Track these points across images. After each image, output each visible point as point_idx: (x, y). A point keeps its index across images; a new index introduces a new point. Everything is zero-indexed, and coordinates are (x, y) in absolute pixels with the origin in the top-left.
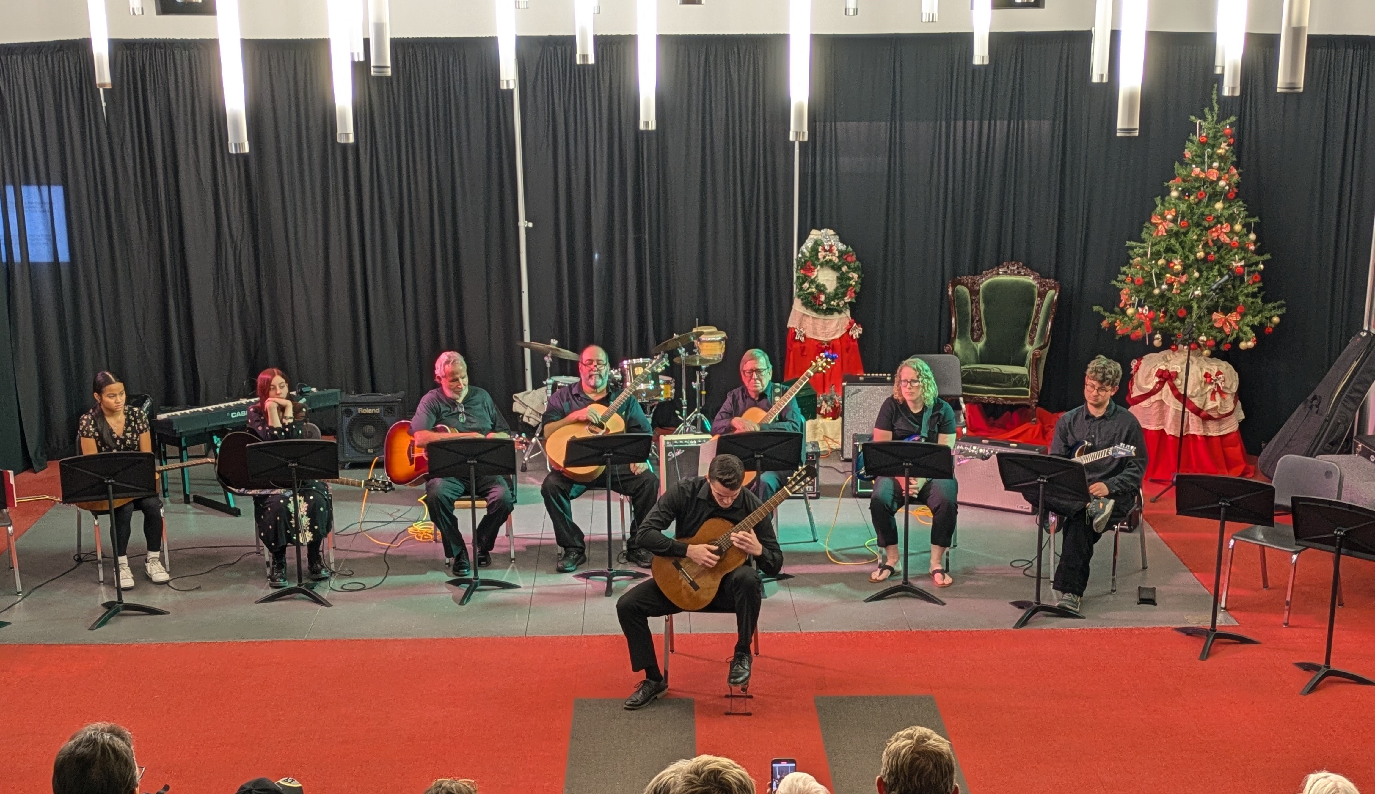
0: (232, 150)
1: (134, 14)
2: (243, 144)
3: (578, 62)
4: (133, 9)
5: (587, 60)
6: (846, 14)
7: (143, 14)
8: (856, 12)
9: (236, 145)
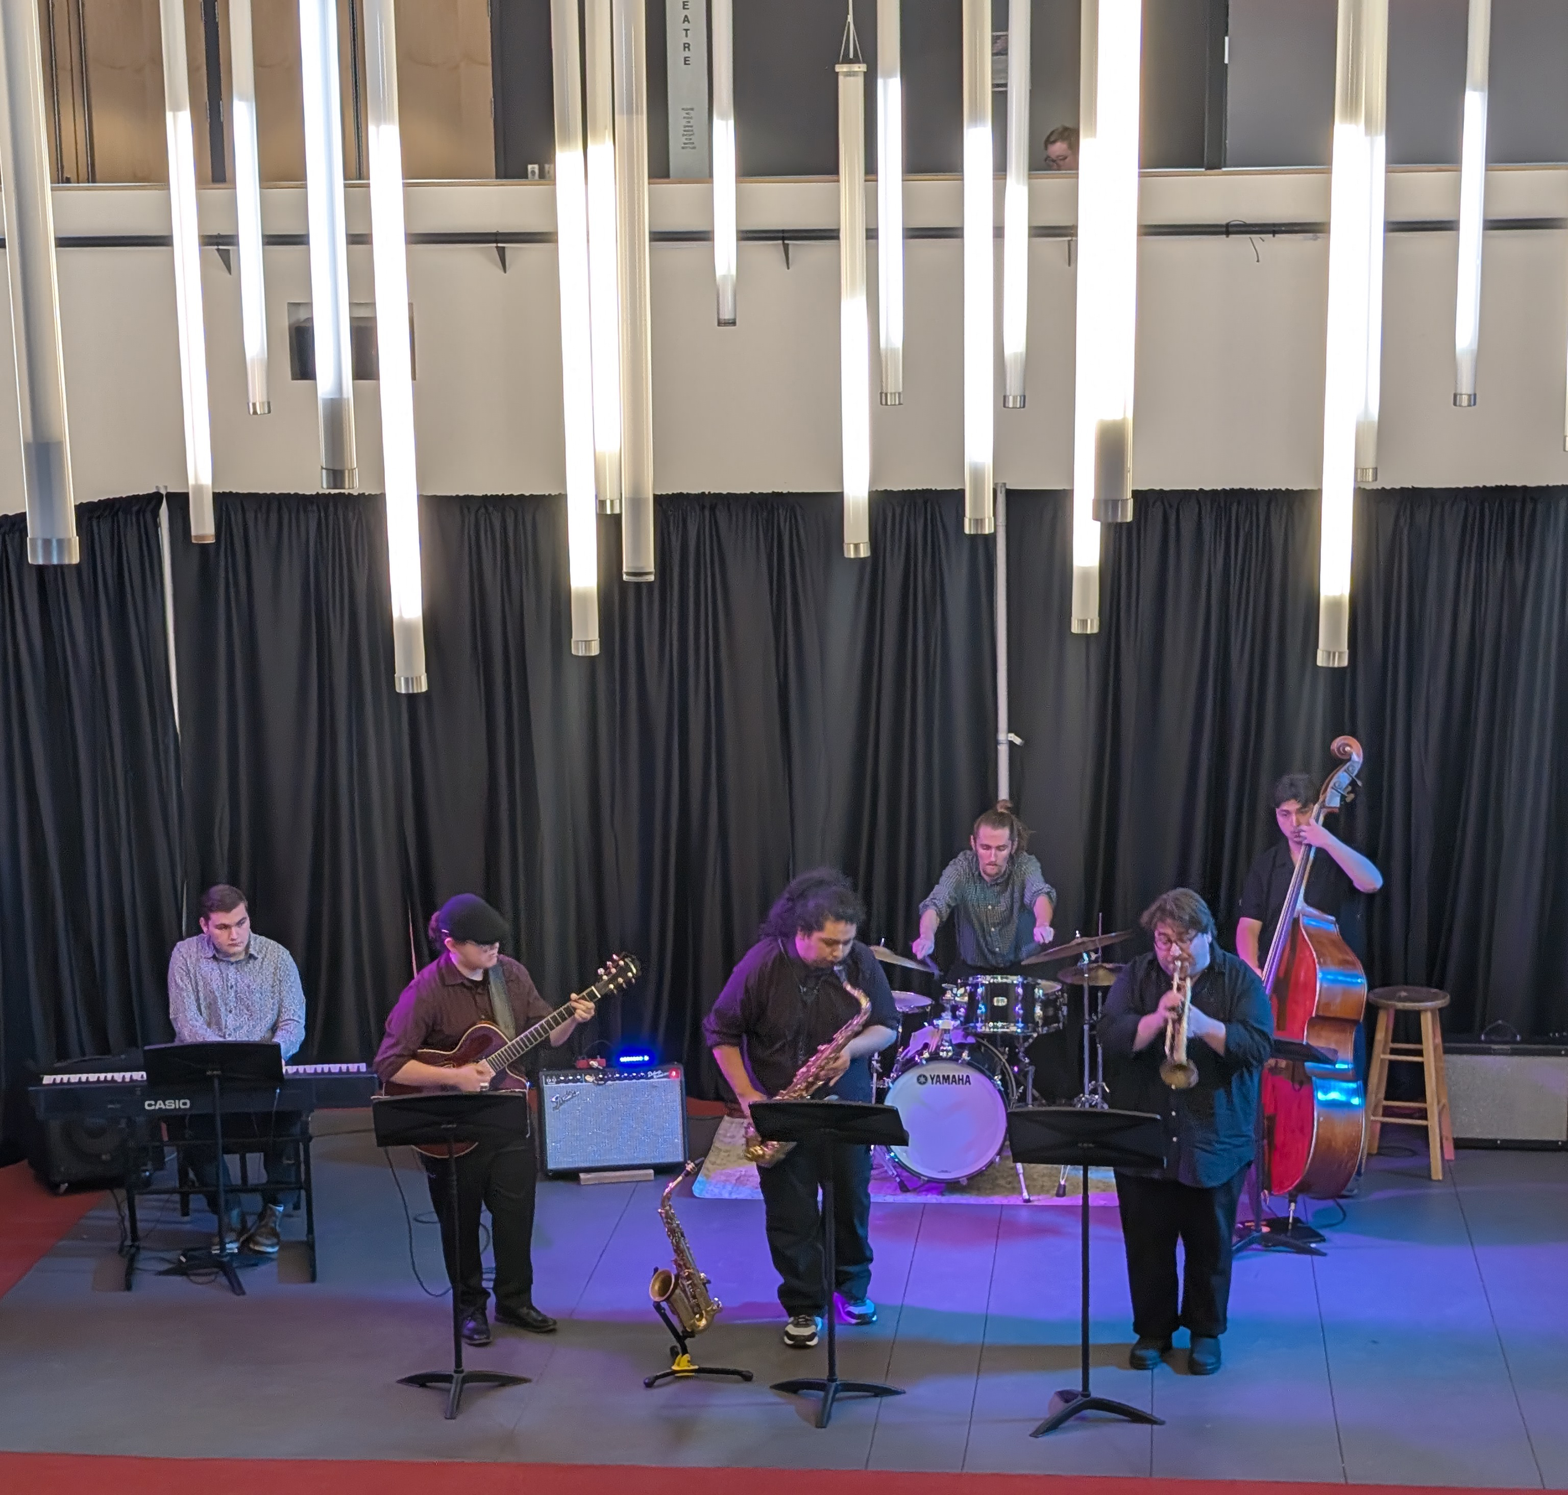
0: (401, 688)
1: (255, 413)
2: (419, 679)
3: (967, 531)
4: (254, 405)
5: (982, 527)
6: (1455, 404)
7: (269, 412)
8: (1473, 399)
9: (407, 680)
